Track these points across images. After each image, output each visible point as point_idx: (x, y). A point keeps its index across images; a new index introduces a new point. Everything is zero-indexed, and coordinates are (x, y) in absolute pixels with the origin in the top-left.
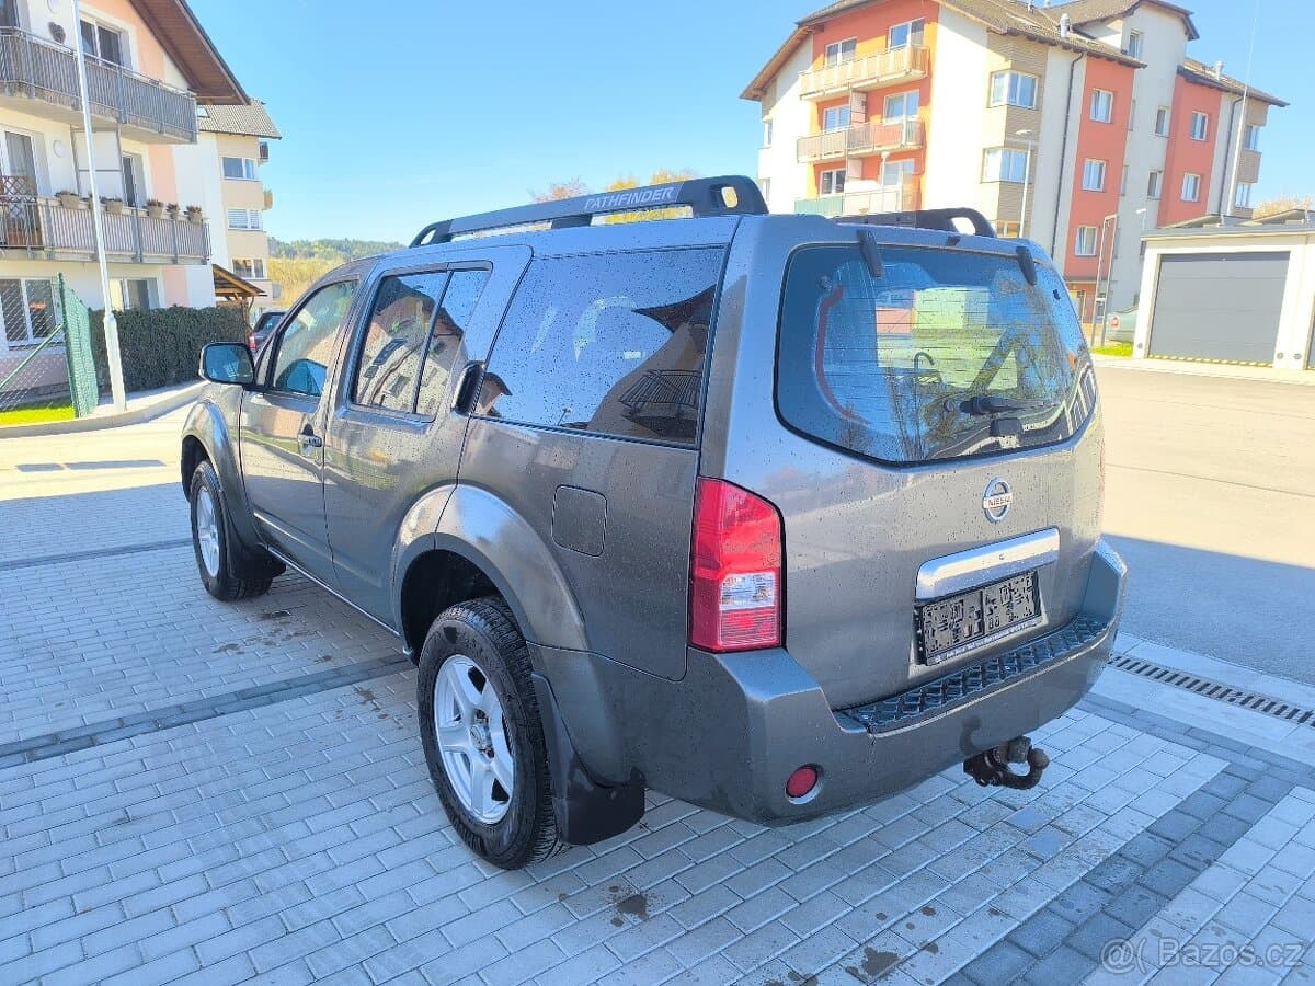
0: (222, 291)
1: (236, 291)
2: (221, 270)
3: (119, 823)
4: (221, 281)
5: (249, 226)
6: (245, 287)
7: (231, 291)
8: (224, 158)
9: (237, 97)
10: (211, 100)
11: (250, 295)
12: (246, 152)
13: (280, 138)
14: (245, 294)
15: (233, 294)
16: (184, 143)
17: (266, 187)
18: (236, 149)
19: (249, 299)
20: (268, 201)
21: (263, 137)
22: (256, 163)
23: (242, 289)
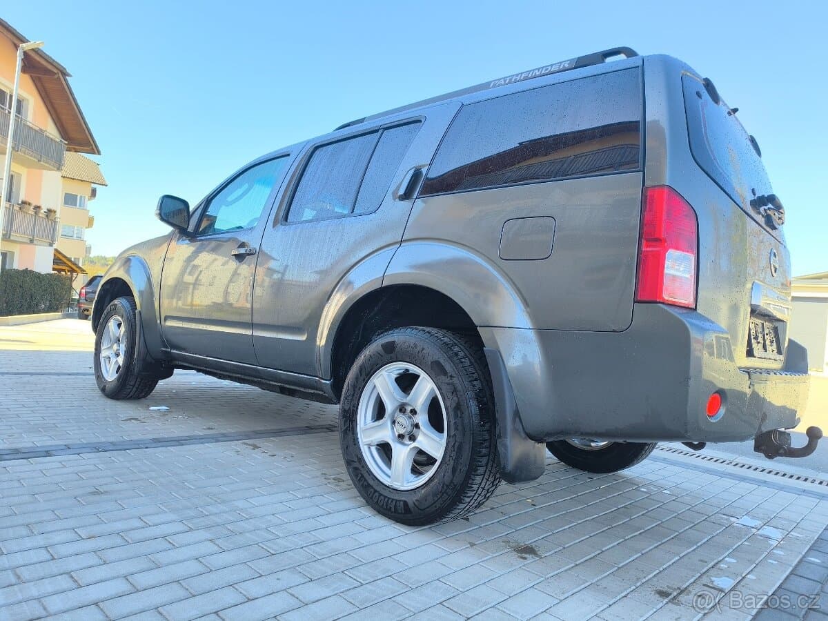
0: (56, 267)
1: (67, 268)
2: (60, 253)
3: (93, 493)
4: (59, 259)
5: (75, 236)
6: (73, 266)
7: (64, 268)
8: (66, 194)
9: (93, 149)
10: (74, 148)
11: (76, 271)
12: (82, 191)
13: (106, 185)
14: (72, 271)
15: (64, 270)
16: (54, 170)
17: (91, 214)
18: (74, 189)
19: (75, 274)
20: (90, 222)
21: (95, 183)
22: (87, 198)
23: (72, 268)
